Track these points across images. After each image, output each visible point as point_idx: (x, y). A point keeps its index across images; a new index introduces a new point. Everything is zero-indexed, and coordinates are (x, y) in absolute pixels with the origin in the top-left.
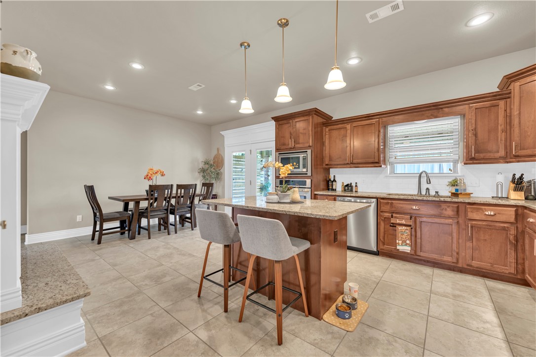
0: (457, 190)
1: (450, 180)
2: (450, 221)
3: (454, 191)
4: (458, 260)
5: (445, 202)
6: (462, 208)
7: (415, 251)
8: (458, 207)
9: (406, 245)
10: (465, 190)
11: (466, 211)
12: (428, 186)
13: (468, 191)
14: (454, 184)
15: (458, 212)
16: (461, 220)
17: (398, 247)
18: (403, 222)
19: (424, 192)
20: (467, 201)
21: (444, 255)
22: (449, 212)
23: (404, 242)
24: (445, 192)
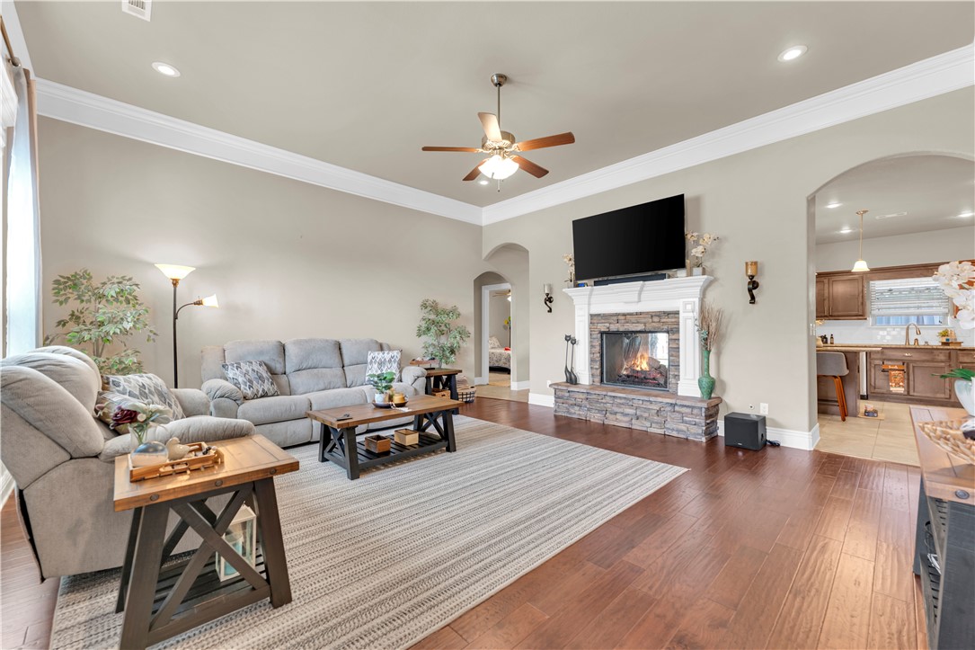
0: (948, 340)
1: (941, 331)
2: (943, 364)
3: (945, 341)
4: (950, 396)
5: (937, 349)
6: (953, 354)
7: (908, 392)
8: (950, 353)
9: (900, 386)
10: (956, 339)
11: (957, 355)
12: (918, 337)
13: (958, 341)
14: (944, 334)
15: (950, 357)
16: (953, 364)
17: (891, 389)
18: (896, 367)
19: (912, 343)
20: (958, 348)
21: (938, 392)
22: (942, 357)
23: (897, 385)
24: (935, 342)
